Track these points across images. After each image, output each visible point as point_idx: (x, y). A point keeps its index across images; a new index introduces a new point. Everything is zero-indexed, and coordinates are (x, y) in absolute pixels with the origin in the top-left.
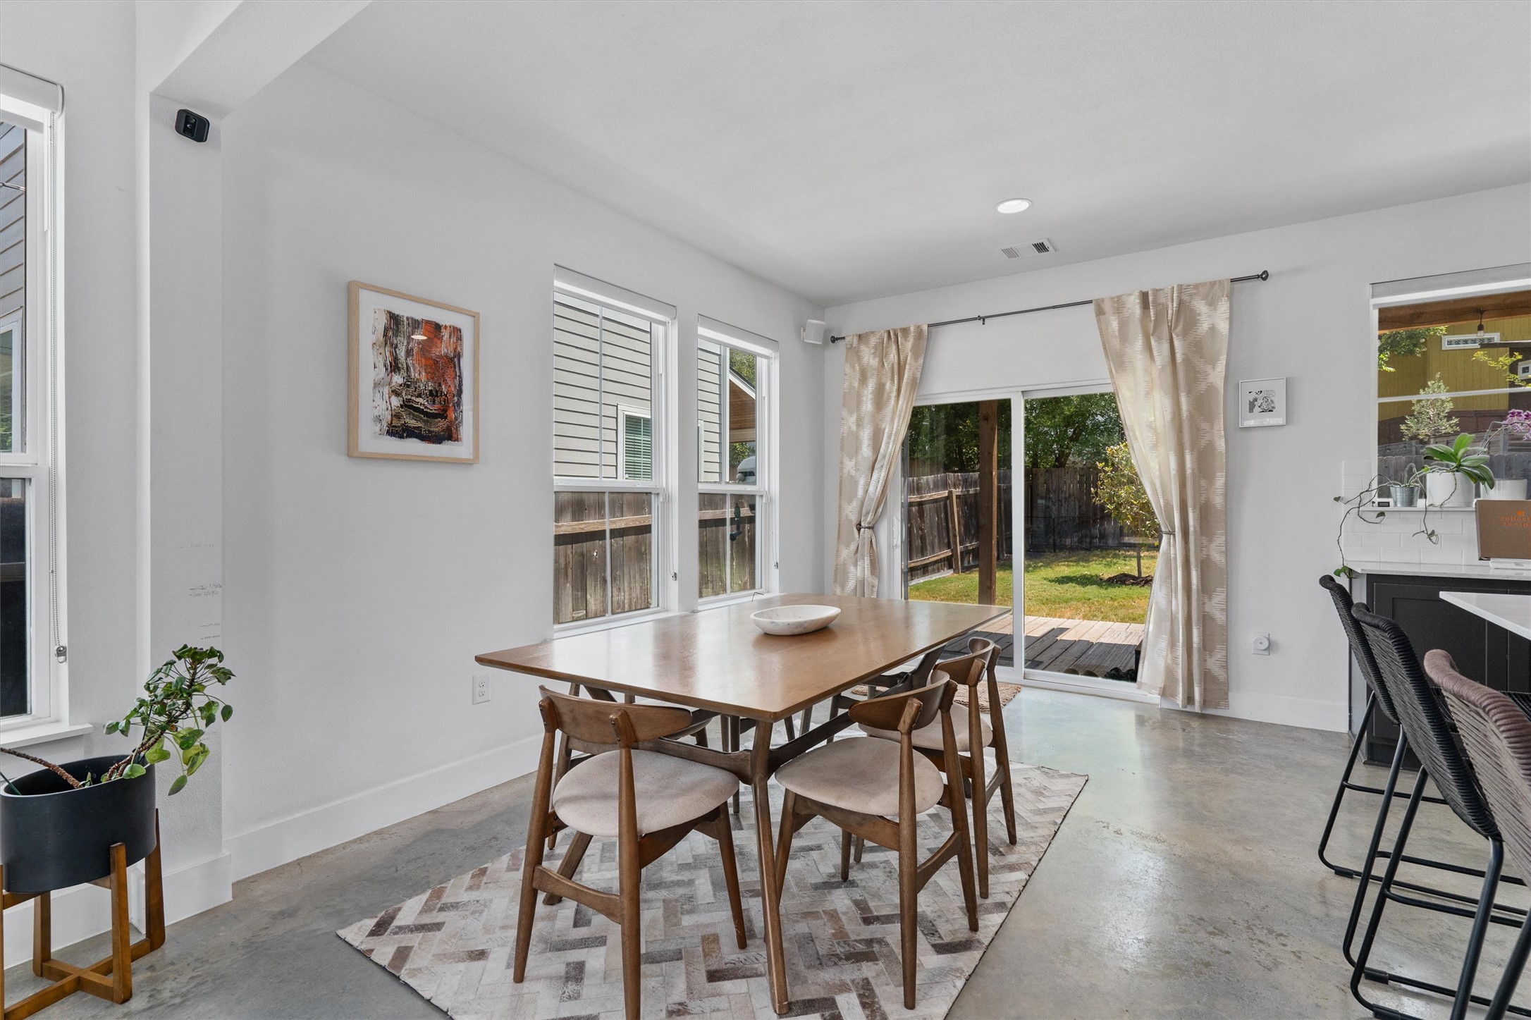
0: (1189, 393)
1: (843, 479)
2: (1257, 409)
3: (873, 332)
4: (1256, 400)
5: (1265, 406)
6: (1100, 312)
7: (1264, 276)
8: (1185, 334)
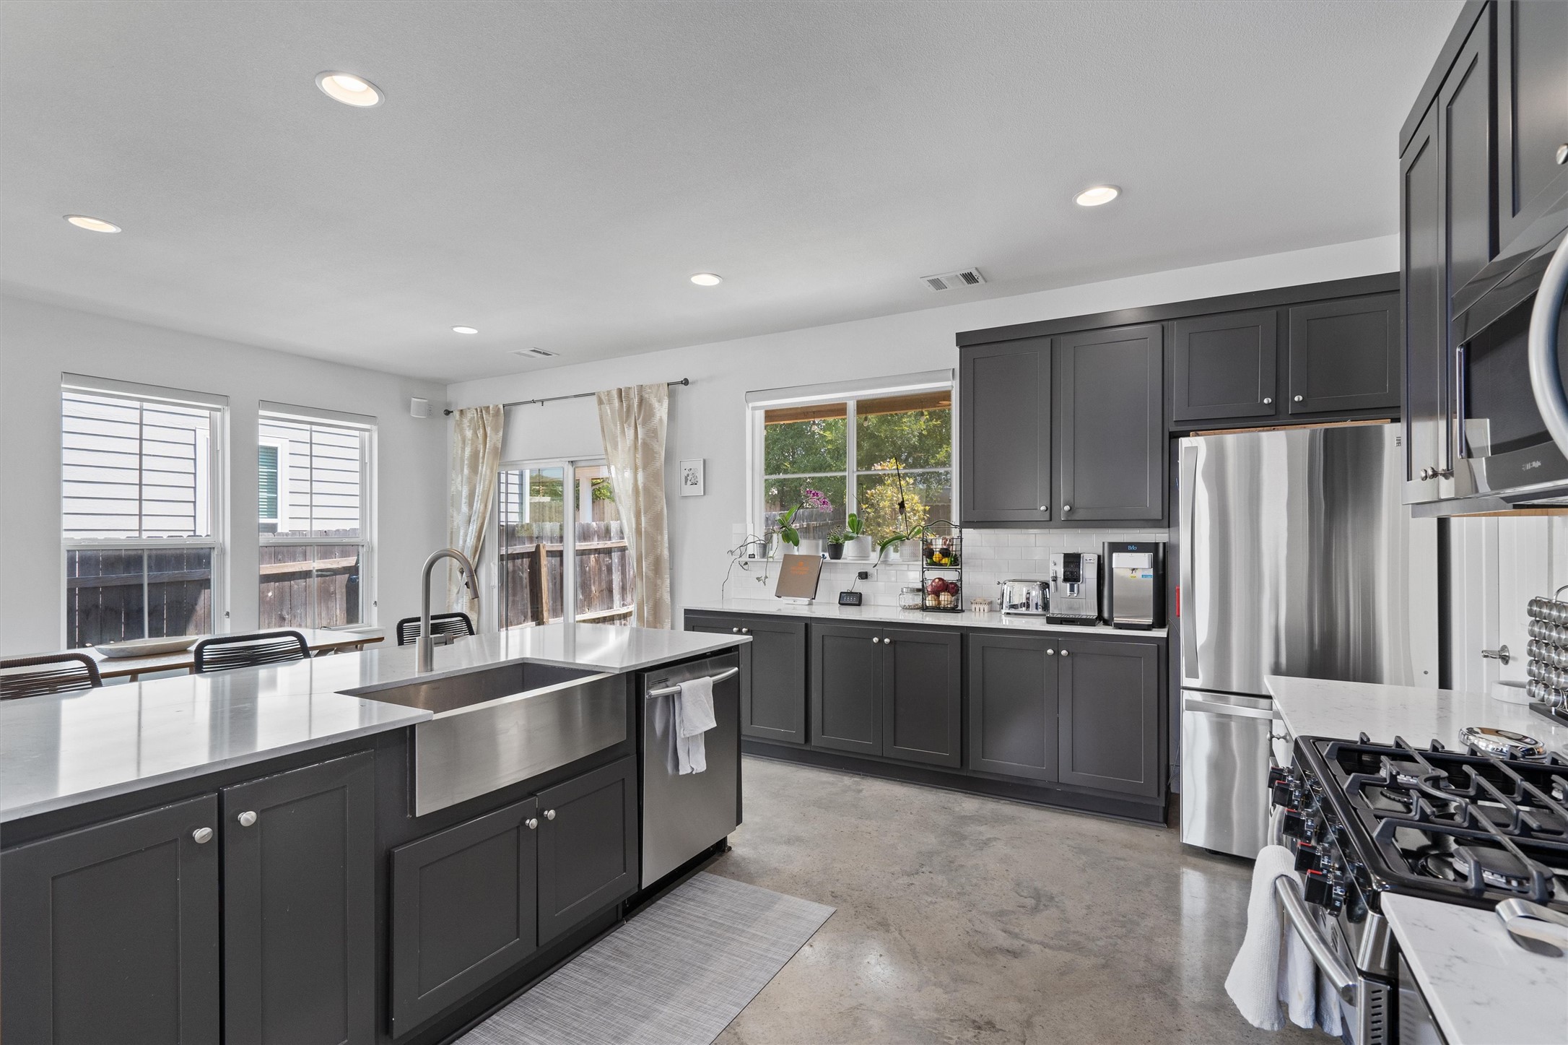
0: (644, 468)
1: (454, 530)
2: (689, 483)
3: (469, 409)
4: (688, 475)
5: (693, 481)
6: (600, 402)
7: (686, 382)
8: (644, 424)
